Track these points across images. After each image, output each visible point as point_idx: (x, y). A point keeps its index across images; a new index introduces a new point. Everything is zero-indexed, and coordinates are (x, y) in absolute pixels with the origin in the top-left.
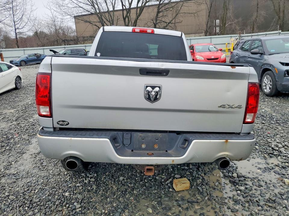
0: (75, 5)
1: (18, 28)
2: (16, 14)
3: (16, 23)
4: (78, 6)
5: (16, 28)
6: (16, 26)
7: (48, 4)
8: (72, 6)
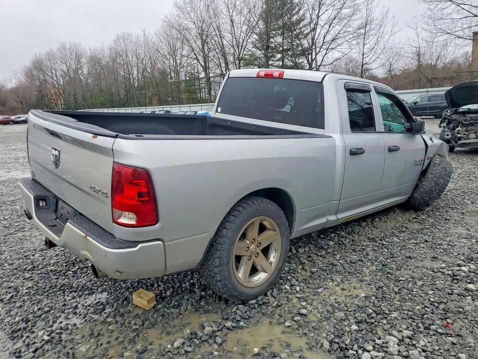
0: (467, 14)
1: (366, 64)
2: (367, 43)
3: (365, 56)
4: (471, 15)
5: (364, 62)
6: (364, 60)
7: (414, 20)
8: (459, 17)
